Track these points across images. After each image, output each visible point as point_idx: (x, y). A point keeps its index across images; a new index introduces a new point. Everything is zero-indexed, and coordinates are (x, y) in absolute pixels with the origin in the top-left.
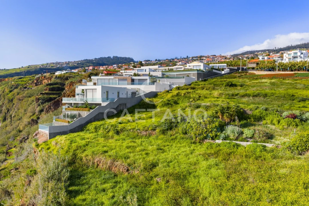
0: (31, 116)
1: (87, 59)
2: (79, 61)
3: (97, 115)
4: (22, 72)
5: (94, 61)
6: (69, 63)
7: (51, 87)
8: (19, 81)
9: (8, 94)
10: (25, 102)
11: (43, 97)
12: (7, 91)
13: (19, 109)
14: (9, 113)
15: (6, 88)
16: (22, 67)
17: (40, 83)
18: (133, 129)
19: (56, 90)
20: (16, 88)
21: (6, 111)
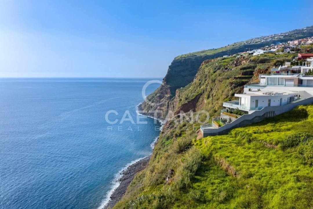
0: (225, 99)
1: (296, 30)
2: (287, 33)
3: (242, 121)
4: (227, 51)
5: (304, 30)
6: (274, 37)
7: (245, 71)
8: (222, 62)
9: (212, 75)
10: (223, 83)
11: (236, 81)
12: (212, 71)
13: (218, 90)
14: (212, 92)
15: (211, 69)
16: (229, 45)
17: (239, 64)
18: (262, 140)
19: (249, 74)
20: (219, 69)
21: (210, 90)
